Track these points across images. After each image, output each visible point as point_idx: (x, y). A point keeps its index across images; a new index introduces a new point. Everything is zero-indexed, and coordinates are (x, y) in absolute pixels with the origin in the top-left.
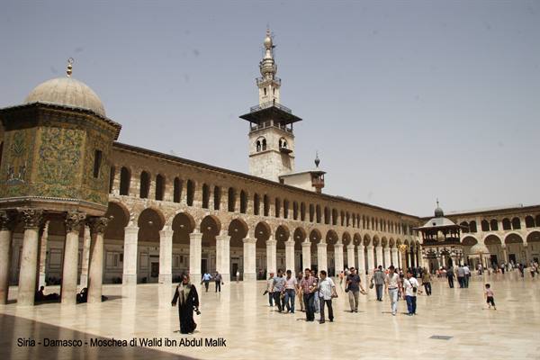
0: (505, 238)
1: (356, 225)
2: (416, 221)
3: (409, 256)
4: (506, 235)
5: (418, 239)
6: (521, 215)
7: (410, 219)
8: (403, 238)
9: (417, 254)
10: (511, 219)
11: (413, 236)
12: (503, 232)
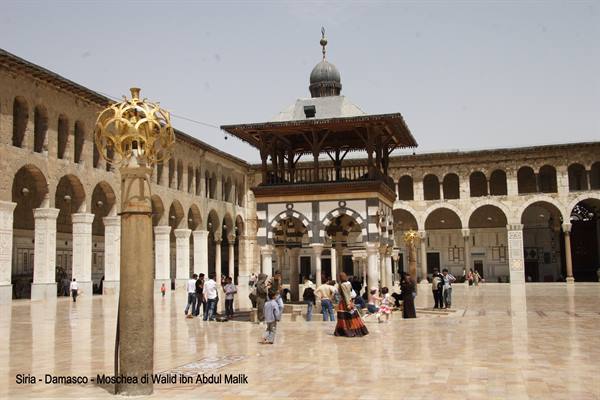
0: (425, 216)
1: (70, 153)
2: (238, 170)
3: (219, 249)
4: (430, 210)
5: (239, 211)
6: (463, 168)
7: (225, 164)
8: (205, 205)
9: (236, 245)
10: (442, 175)
11: (229, 205)
12: (424, 203)
